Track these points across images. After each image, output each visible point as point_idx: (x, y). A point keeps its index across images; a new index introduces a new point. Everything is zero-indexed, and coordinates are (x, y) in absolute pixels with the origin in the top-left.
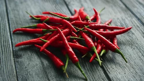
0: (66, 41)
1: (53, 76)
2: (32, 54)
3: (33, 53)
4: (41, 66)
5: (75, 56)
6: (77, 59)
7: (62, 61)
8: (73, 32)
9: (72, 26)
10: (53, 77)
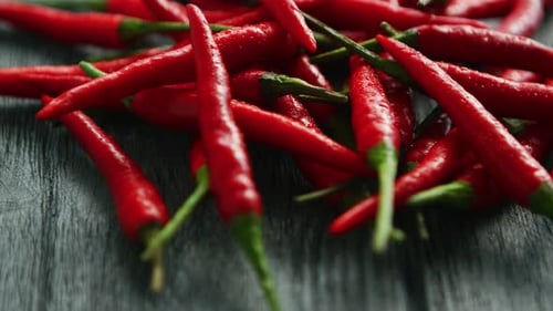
0: (222, 90)
1: (83, 278)
2: (14, 150)
3: (18, 143)
4: (39, 215)
5: (244, 179)
6: (250, 194)
7: (159, 197)
8: (305, 60)
9: (300, 16)
10: (81, 284)
